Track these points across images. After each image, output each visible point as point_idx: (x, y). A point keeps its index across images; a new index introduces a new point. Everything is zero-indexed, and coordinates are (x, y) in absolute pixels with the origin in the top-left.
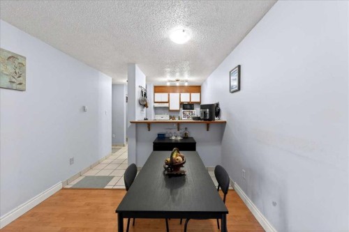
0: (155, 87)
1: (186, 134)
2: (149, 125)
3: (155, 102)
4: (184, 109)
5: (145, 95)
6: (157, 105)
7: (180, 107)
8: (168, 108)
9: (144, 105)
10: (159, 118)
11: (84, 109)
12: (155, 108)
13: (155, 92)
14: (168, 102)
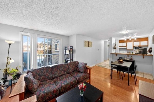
0: (120, 41)
1: (131, 58)
2: (116, 54)
3: (119, 47)
4: (135, 49)
5: (115, 45)
6: (120, 48)
7: (133, 48)
8: (126, 49)
9: (115, 48)
10: (121, 52)
11: (98, 50)
12: (120, 49)
13: (120, 43)
14: (126, 46)
